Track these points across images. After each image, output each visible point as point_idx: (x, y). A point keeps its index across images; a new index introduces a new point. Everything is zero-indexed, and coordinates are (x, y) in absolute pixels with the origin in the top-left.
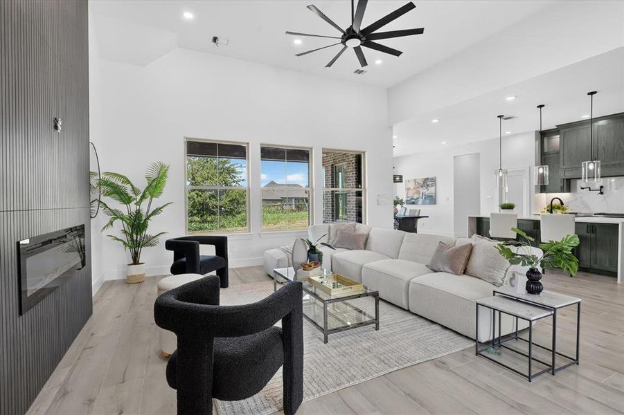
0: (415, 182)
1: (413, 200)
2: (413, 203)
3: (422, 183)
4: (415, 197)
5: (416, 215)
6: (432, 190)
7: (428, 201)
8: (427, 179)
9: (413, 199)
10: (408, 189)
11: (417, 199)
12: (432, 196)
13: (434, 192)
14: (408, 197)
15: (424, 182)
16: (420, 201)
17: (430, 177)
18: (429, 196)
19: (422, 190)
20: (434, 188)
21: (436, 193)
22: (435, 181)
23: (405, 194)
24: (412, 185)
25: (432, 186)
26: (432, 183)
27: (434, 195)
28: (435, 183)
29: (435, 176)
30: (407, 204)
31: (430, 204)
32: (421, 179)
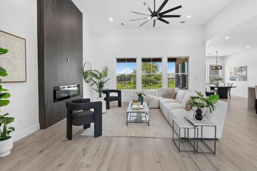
0: (235, 69)
2: (234, 80)
3: (239, 69)
5: (230, 86)
8: (241, 67)
9: (233, 78)
10: (231, 73)
11: (236, 77)
13: (245, 74)
14: (231, 77)
15: (240, 69)
16: (237, 79)
17: (243, 65)
18: (243, 76)
19: (238, 73)
20: (245, 72)
21: (246, 75)
22: (246, 68)
23: (229, 75)
24: (233, 70)
25: (244, 71)
26: (244, 69)
27: (245, 75)
28: (246, 69)
29: (246, 65)
30: (230, 80)
31: (243, 80)
32: (238, 67)
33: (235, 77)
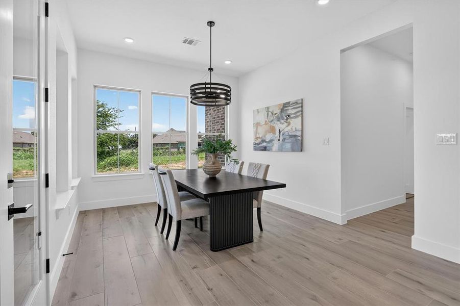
0: (268, 111)
1: (264, 144)
3: (278, 111)
4: (268, 138)
6: (295, 123)
7: (288, 146)
8: (286, 105)
9: (263, 141)
11: (271, 141)
12: (295, 136)
13: (299, 127)
14: (257, 138)
15: (282, 110)
16: (276, 145)
17: (292, 99)
18: (291, 136)
19: (278, 126)
20: (299, 119)
21: (302, 131)
22: (302, 107)
23: (253, 133)
24: (262, 118)
25: (296, 117)
26: (294, 111)
27: (299, 133)
28: (302, 111)
29: (300, 98)
30: (255, 149)
31: (293, 150)
32: (276, 106)
33: (267, 140)
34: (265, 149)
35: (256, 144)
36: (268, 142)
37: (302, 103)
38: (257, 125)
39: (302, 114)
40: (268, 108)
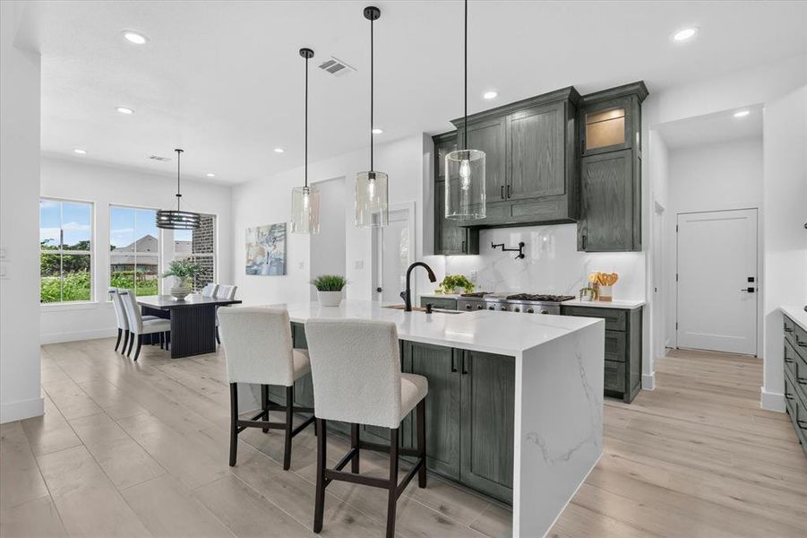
0: (259, 232)
1: (255, 267)
3: (267, 233)
4: (258, 260)
6: (280, 247)
7: (274, 269)
8: (274, 227)
9: (255, 264)
11: (261, 263)
12: (280, 260)
13: (283, 251)
14: (248, 261)
15: (270, 233)
16: (265, 269)
17: (277, 222)
18: (277, 260)
19: (268, 248)
20: (283, 243)
21: (285, 254)
22: (285, 231)
23: (245, 255)
24: (253, 238)
25: (280, 240)
26: (280, 234)
27: (282, 257)
28: (285, 235)
29: (283, 222)
30: (248, 273)
31: (278, 274)
32: (266, 227)
33: (258, 263)
34: (256, 273)
35: (248, 267)
36: (258, 266)
37: (285, 227)
38: (249, 245)
39: (285, 238)
40: (258, 228)
